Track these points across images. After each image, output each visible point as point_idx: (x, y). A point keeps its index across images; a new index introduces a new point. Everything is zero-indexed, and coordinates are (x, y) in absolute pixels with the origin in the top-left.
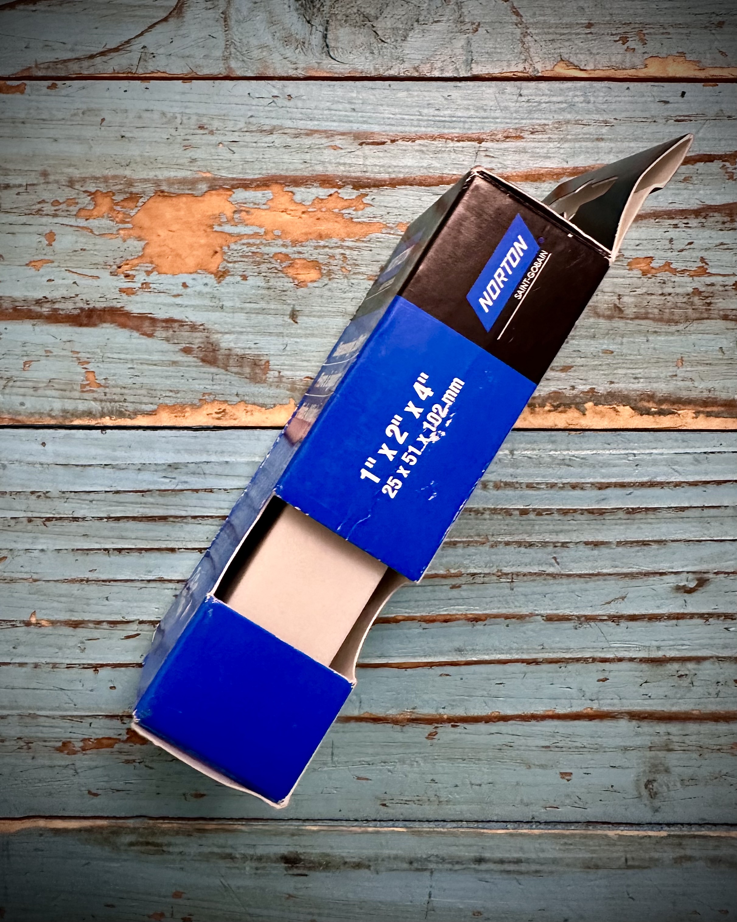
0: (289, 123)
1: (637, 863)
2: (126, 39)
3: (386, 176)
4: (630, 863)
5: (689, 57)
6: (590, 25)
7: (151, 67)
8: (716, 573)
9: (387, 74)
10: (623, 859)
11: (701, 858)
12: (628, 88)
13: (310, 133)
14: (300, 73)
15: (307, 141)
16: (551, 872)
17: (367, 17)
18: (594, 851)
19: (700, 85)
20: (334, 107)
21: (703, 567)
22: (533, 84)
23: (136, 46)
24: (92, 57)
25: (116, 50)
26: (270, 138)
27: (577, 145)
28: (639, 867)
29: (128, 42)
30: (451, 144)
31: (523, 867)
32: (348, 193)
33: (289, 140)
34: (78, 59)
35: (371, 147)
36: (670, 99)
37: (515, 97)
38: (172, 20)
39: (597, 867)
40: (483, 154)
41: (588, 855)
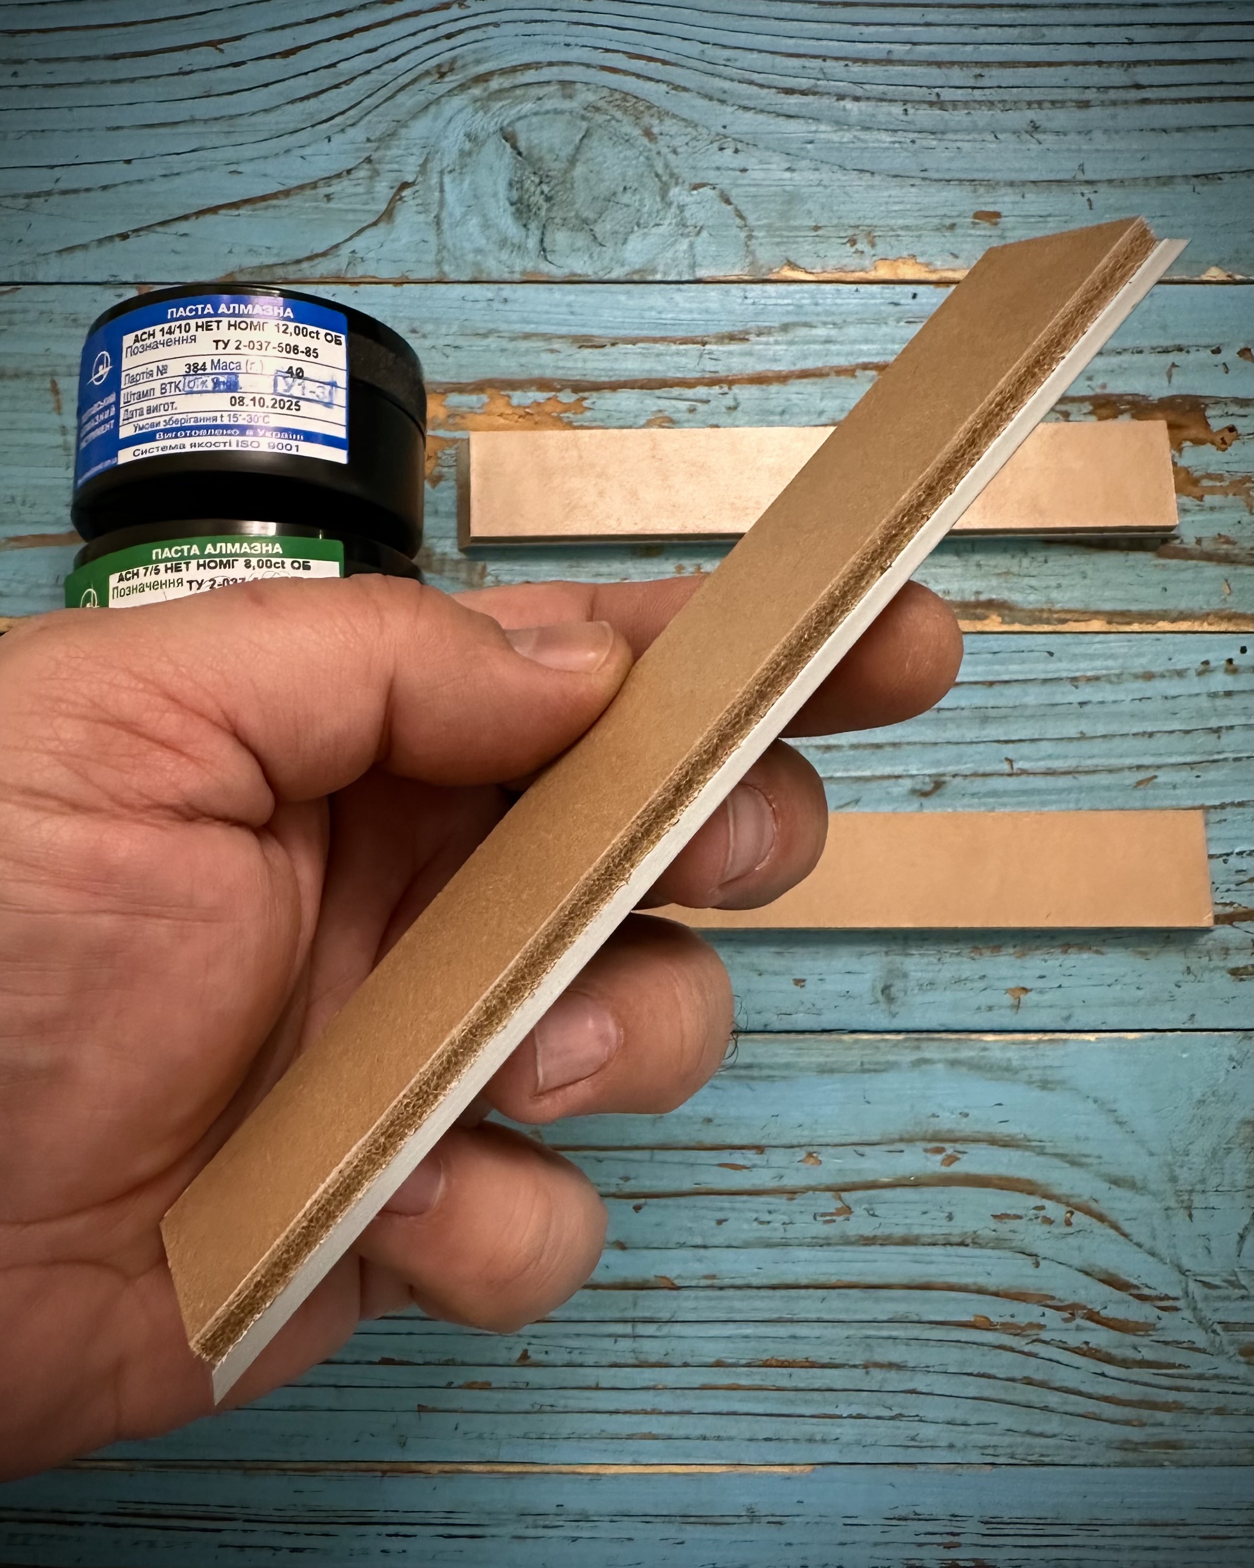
0: (503, 327)
1: (872, 1067)
2: (334, 243)
3: (606, 379)
4: (866, 1066)
5: (920, 260)
6: (817, 228)
7: (360, 271)
8: (954, 776)
9: (606, 278)
10: (859, 1063)
11: (939, 1061)
12: (857, 290)
13: (527, 336)
14: (517, 277)
15: (524, 345)
16: (784, 1078)
17: (585, 221)
18: (827, 1056)
19: (931, 287)
20: (553, 309)
21: (941, 770)
22: (759, 286)
23: (345, 250)
24: (298, 262)
25: (324, 254)
26: (485, 342)
27: (805, 347)
28: (875, 1071)
29: (337, 246)
30: (674, 347)
31: (755, 1073)
32: (567, 397)
33: (505, 344)
34: (283, 264)
35: (590, 350)
36: (902, 302)
37: (740, 300)
38: (382, 225)
39: (832, 1071)
40: (707, 356)
41: (822, 1059)
